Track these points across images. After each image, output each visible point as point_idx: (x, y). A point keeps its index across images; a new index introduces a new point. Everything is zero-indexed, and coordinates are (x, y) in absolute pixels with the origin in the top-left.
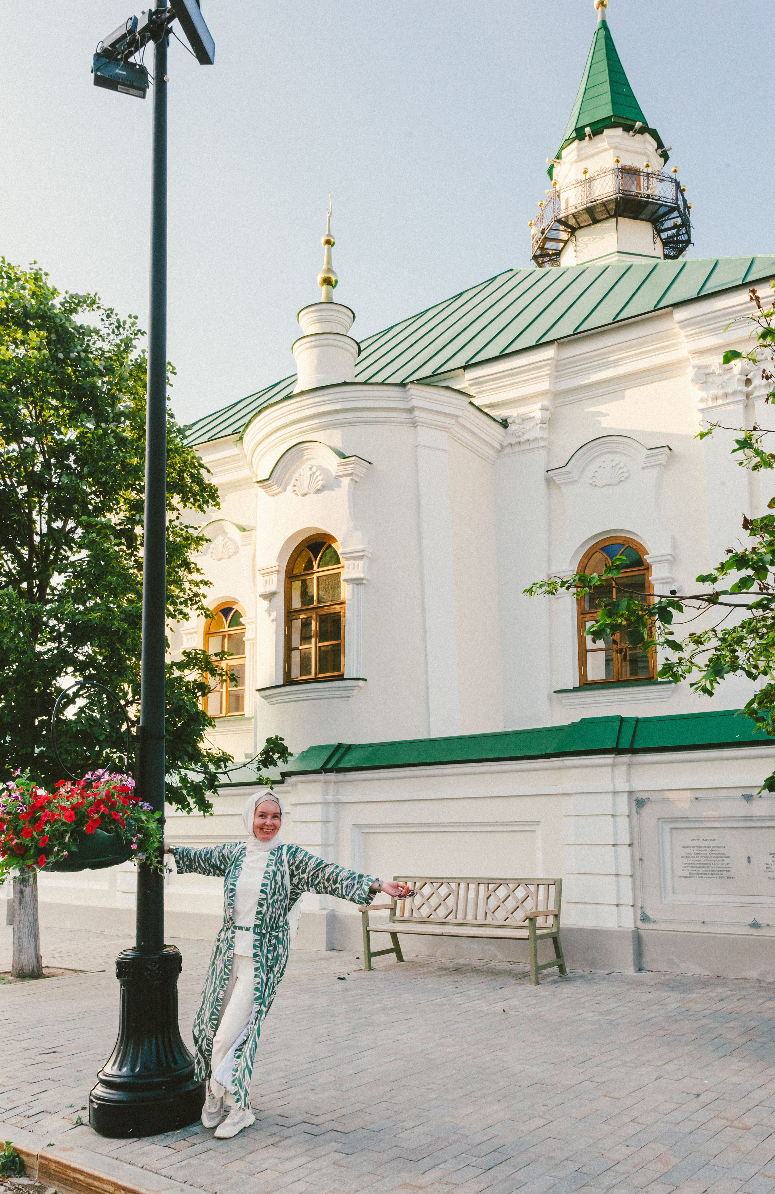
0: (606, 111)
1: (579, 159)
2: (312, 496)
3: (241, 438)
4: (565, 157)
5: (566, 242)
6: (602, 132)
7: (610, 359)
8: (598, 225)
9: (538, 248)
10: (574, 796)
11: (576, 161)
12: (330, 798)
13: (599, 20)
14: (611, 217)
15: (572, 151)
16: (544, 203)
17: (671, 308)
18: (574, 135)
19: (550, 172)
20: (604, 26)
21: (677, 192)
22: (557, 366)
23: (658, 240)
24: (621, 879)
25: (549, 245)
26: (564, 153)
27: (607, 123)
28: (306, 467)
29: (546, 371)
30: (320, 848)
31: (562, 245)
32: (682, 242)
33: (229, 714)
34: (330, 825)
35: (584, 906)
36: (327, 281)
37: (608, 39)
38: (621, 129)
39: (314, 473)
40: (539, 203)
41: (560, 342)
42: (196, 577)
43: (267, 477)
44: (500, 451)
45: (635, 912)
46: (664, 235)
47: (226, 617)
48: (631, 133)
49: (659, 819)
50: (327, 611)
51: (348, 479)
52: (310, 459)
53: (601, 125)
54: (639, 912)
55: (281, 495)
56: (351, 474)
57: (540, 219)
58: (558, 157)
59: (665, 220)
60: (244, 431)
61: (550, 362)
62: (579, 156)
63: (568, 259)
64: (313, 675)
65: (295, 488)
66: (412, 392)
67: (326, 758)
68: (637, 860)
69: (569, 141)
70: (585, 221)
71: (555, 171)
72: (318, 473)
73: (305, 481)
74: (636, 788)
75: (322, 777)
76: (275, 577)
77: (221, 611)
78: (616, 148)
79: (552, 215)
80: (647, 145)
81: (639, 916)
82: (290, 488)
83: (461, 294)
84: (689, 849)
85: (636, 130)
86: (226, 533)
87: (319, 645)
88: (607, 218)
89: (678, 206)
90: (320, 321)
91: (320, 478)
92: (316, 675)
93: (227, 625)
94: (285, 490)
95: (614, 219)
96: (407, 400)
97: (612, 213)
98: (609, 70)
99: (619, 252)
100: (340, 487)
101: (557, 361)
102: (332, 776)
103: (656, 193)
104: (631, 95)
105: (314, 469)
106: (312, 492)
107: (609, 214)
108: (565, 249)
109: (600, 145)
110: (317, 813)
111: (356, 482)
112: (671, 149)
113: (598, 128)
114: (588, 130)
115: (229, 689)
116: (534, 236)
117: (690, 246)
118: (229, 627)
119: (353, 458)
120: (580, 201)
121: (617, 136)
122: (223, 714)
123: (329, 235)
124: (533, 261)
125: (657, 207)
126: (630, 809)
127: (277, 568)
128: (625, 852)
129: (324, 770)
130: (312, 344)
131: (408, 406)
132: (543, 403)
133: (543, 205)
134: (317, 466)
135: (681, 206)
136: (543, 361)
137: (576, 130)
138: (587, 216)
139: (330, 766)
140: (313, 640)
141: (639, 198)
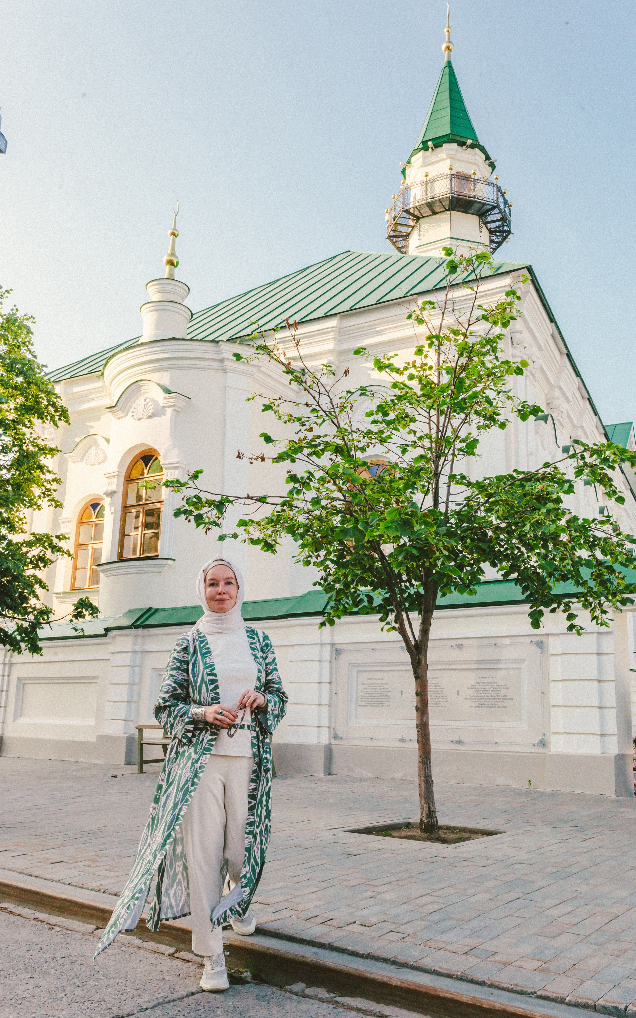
0: (446, 130)
1: (425, 165)
2: (145, 421)
3: (103, 374)
4: (414, 162)
5: (413, 227)
6: (441, 146)
7: (377, 329)
8: (437, 216)
9: (391, 230)
10: (296, 647)
11: (422, 166)
12: (137, 648)
13: (446, 60)
14: (446, 210)
15: (418, 158)
16: (396, 196)
17: (416, 296)
18: (421, 146)
19: (403, 172)
20: (449, 65)
21: (497, 194)
22: (339, 332)
23: (484, 229)
24: (322, 707)
25: (400, 228)
26: (413, 159)
27: (445, 139)
28: (142, 398)
29: (332, 335)
30: (127, 686)
31: (410, 229)
32: (505, 232)
33: (91, 587)
34: (136, 669)
35: (299, 728)
36: (171, 263)
37: (452, 75)
38: (456, 144)
39: (147, 404)
40: (392, 196)
41: (345, 315)
42: (49, 476)
43: (114, 405)
44: (298, 393)
45: (330, 732)
46: (490, 226)
47: (94, 510)
48: (464, 147)
49: (349, 664)
50: (151, 507)
51: (171, 409)
52: (145, 393)
53: (439, 141)
54: (333, 732)
55: (124, 419)
56: (173, 406)
57: (393, 209)
58: (409, 162)
59: (489, 215)
60: (104, 369)
61: (334, 329)
62: (424, 162)
63: (414, 241)
64: (137, 556)
65: (133, 414)
66: (222, 347)
67: (136, 618)
68: (334, 694)
69: (419, 150)
70: (427, 212)
71: (407, 172)
72: (149, 404)
73: (141, 409)
74: (336, 642)
75: (133, 631)
76: (115, 480)
77: (91, 505)
78: (451, 158)
79: (401, 206)
80: (477, 158)
81: (332, 736)
82: (130, 414)
83: (308, 268)
84: (365, 686)
85: (467, 146)
86: (99, 445)
87: (144, 532)
88: (443, 211)
89: (498, 205)
90: (161, 292)
91: (151, 407)
92: (140, 555)
93: (94, 516)
94: (127, 415)
95: (448, 212)
96: (219, 353)
97: (447, 208)
98: (451, 99)
99: (451, 238)
100: (165, 415)
101: (340, 329)
102: (140, 631)
103: (480, 194)
104: (467, 119)
105: (147, 401)
106: (145, 417)
107: (445, 208)
108: (412, 232)
109: (440, 155)
110: (127, 659)
111: (178, 411)
112: (496, 161)
113: (438, 143)
114: (430, 144)
115: (93, 567)
116: (388, 221)
117: (511, 235)
118: (96, 518)
119: (175, 394)
120: (422, 197)
121: (454, 149)
122: (87, 587)
123: (175, 229)
124: (388, 240)
125: (480, 205)
126: (331, 657)
127: (117, 473)
128: (326, 687)
129: (134, 626)
130: (154, 308)
131: (220, 357)
132: (330, 359)
133: (396, 198)
134: (150, 399)
135: (502, 205)
136: (328, 328)
137: (422, 142)
138: (427, 209)
139: (138, 623)
140: (140, 529)
141: (467, 198)
